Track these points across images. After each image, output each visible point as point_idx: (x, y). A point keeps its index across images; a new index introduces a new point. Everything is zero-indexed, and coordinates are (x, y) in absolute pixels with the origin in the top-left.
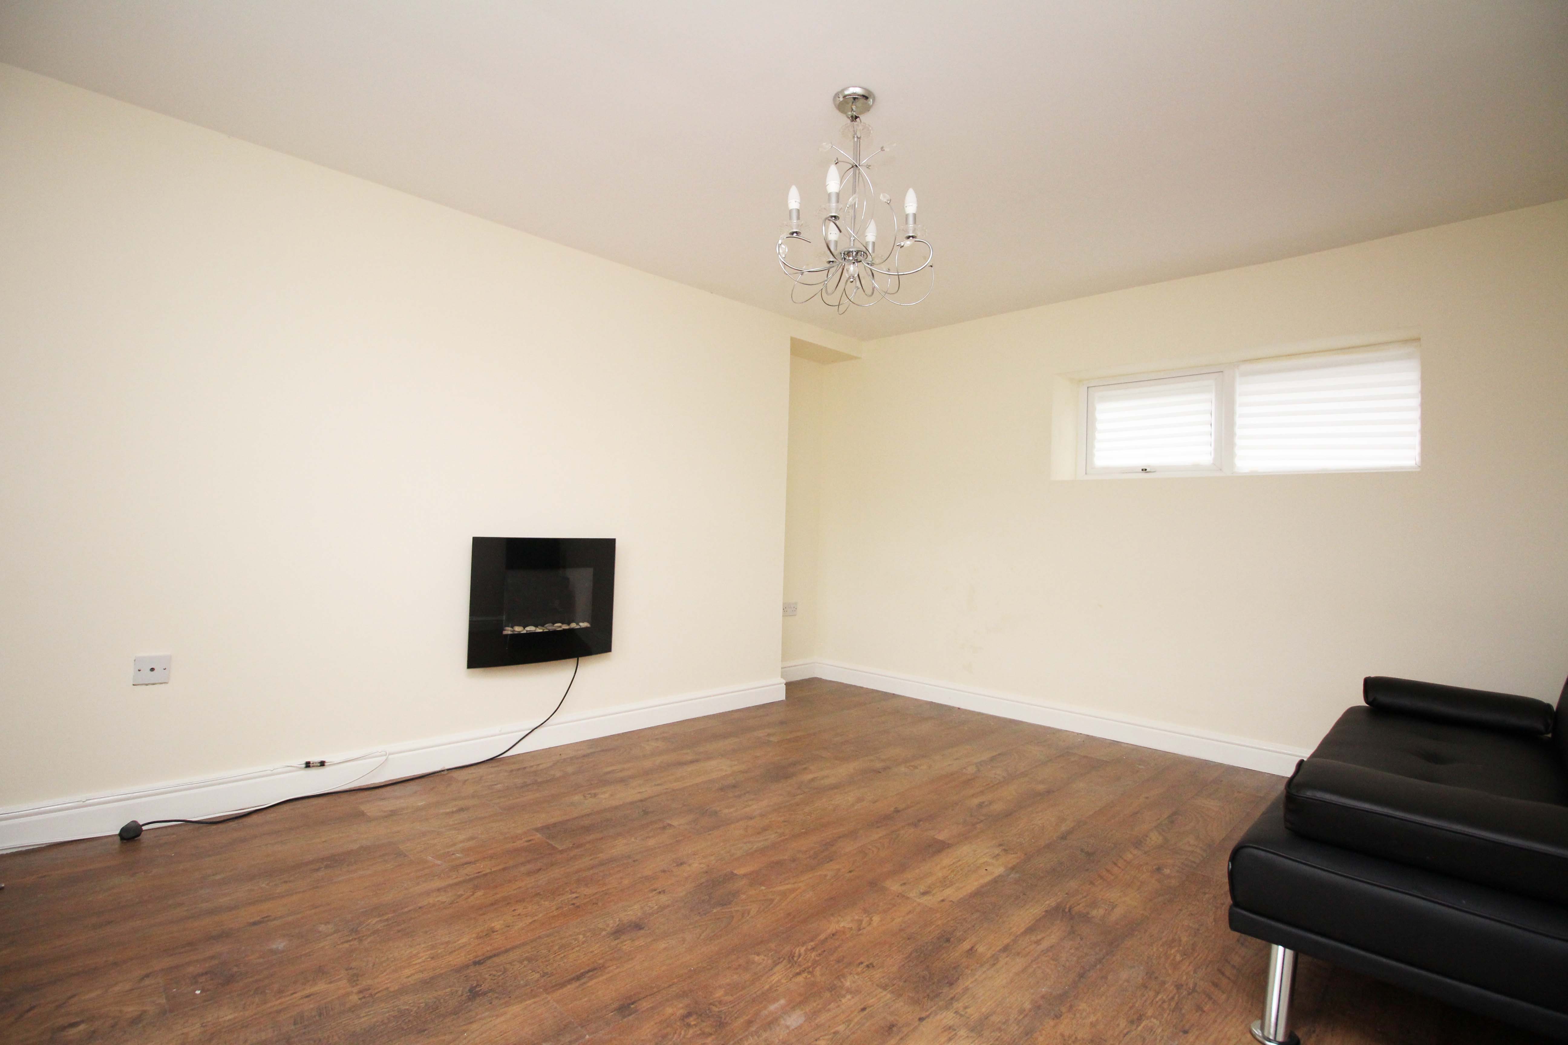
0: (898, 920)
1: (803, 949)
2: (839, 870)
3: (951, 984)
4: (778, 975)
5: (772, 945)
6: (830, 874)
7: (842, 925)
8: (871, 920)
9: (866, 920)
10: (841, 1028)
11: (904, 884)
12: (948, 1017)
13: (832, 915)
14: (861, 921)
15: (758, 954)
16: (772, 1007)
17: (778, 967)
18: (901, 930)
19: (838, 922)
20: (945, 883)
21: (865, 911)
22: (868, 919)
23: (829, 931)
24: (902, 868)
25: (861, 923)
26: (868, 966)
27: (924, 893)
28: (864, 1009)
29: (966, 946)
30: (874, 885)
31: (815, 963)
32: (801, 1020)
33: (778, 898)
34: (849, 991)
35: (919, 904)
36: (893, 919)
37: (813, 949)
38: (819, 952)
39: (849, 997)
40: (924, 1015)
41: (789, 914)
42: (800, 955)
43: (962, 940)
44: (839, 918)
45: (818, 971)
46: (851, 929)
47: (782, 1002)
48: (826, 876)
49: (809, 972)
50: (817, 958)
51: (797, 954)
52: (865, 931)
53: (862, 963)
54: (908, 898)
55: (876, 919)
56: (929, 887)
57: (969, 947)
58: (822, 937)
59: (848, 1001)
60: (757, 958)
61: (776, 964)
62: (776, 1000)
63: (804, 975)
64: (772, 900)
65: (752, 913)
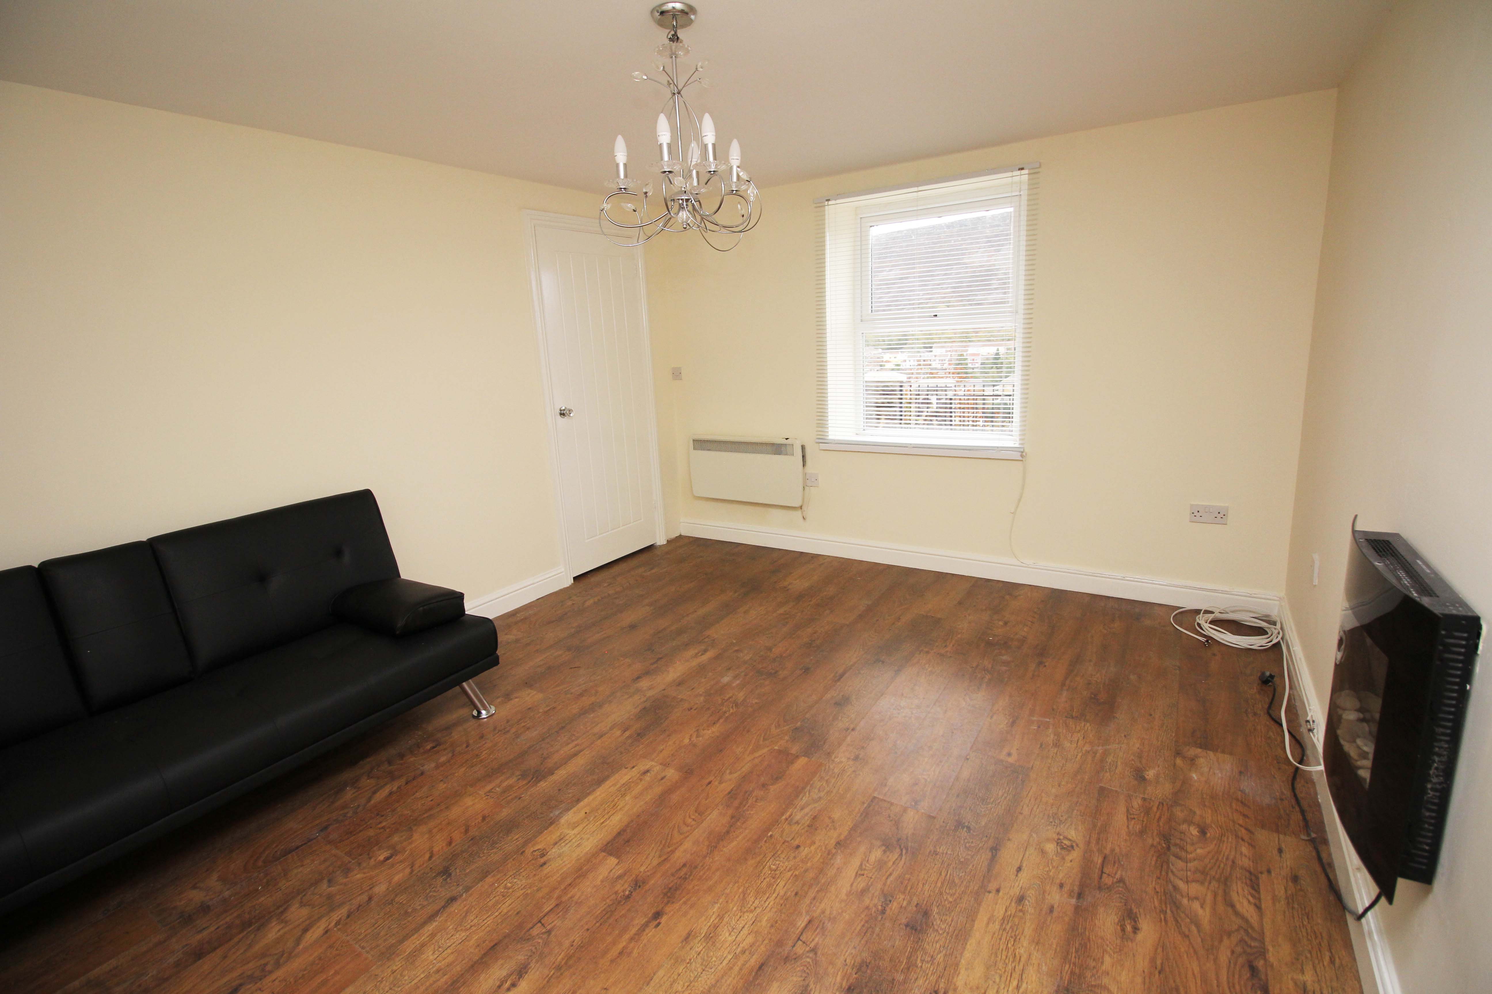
0: (670, 743)
1: (731, 711)
2: (720, 783)
3: (645, 708)
4: (741, 696)
5: (750, 709)
6: (727, 777)
7: (710, 732)
8: (690, 739)
9: (694, 738)
10: (703, 680)
11: (662, 779)
12: (650, 693)
13: (718, 737)
14: (697, 737)
15: (756, 703)
16: (738, 682)
17: (742, 699)
18: (669, 736)
19: (713, 732)
20: (627, 787)
21: (695, 746)
22: (692, 740)
23: (718, 725)
24: (662, 799)
25: (697, 735)
26: (691, 709)
27: (648, 771)
28: (692, 689)
29: (627, 733)
30: (687, 772)
31: (722, 704)
32: (722, 680)
33: (761, 742)
34: (701, 695)
35: (653, 760)
36: (674, 743)
37: (725, 712)
38: (721, 711)
39: (700, 693)
40: (663, 692)
41: (748, 731)
42: (732, 707)
43: (629, 737)
44: (713, 736)
45: (720, 702)
46: (703, 730)
47: (734, 685)
48: (731, 773)
49: (724, 699)
50: (721, 707)
51: (734, 707)
52: (694, 730)
53: (695, 710)
54: (661, 764)
55: (686, 741)
56: (641, 780)
57: (626, 733)
58: (721, 721)
59: (701, 690)
60: (756, 701)
61: (744, 700)
62: (738, 685)
63: (726, 698)
64: (764, 740)
65: (773, 727)
